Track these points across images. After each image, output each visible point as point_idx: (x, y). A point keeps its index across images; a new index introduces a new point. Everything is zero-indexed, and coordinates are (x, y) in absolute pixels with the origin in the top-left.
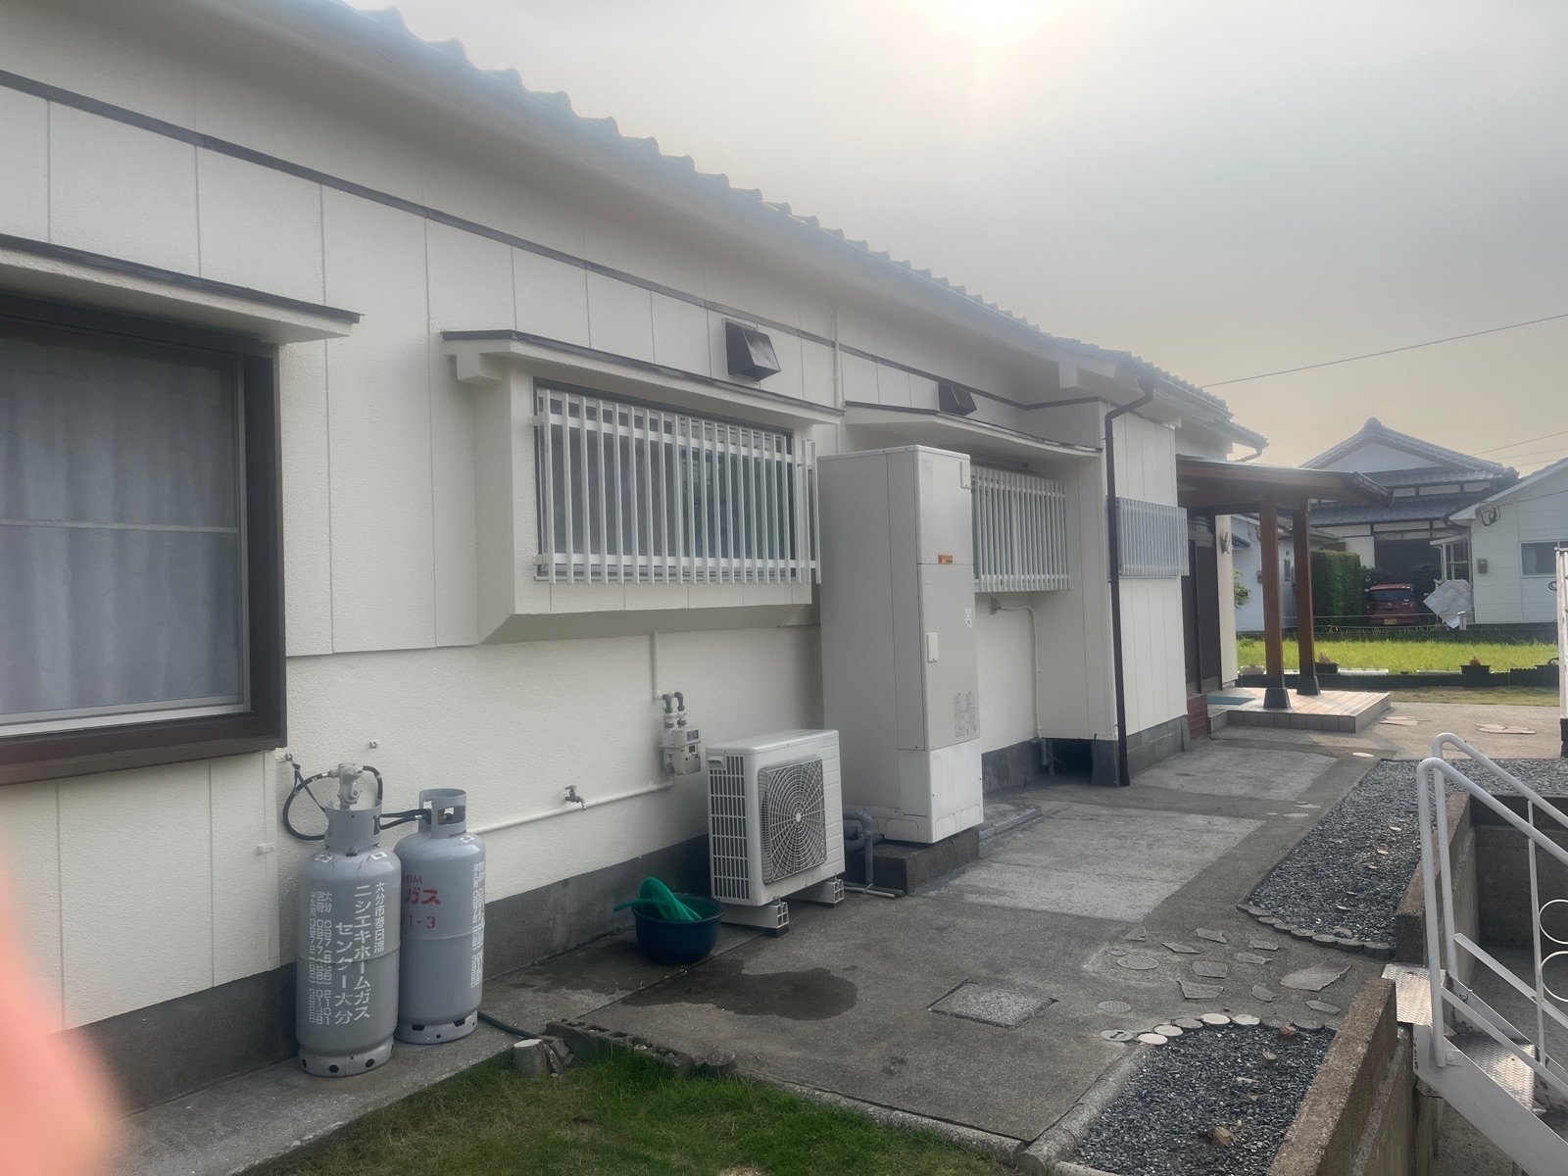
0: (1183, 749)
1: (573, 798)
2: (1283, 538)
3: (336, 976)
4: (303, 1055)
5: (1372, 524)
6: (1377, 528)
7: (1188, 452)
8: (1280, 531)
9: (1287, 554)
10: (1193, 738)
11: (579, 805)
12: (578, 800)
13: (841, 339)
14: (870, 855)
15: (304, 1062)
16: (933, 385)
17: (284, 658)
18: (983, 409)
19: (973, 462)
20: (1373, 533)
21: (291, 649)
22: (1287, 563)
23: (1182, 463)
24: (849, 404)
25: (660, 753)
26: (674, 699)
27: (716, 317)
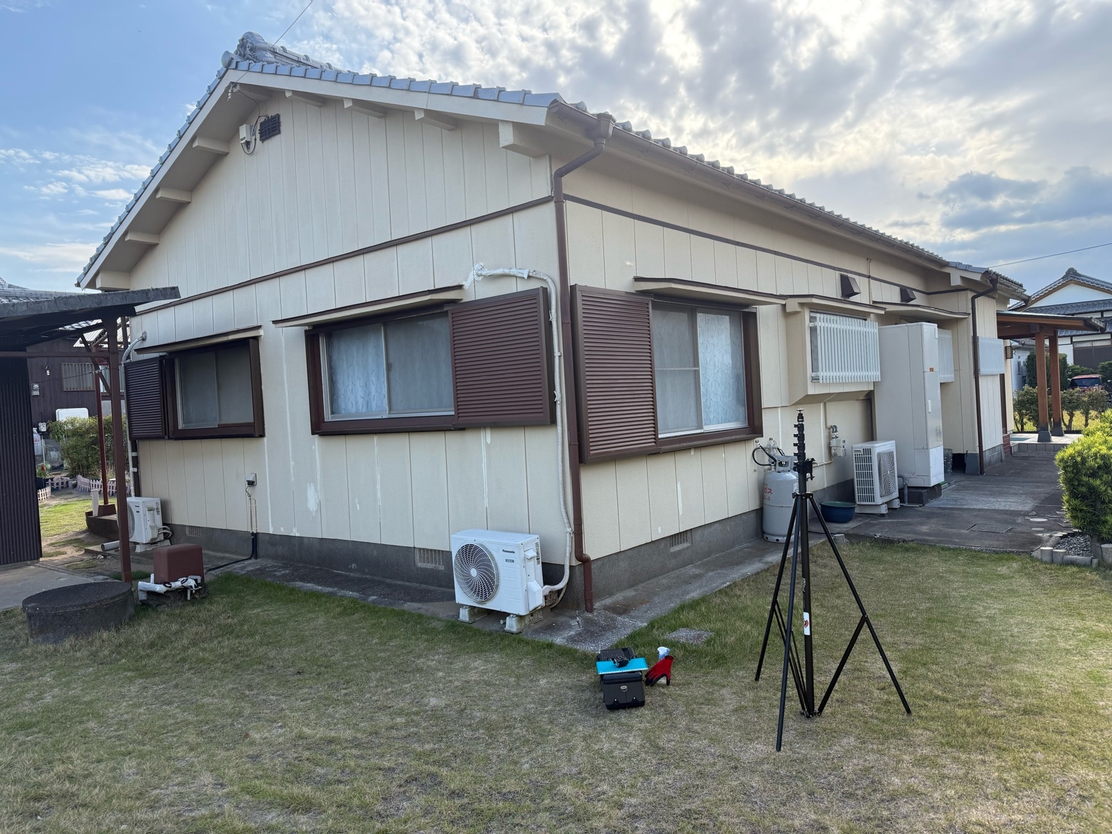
0: (1002, 461)
4: (766, 536)
5: (1071, 337)
6: (1075, 339)
7: (1000, 310)
9: (1020, 357)
10: (1005, 456)
13: (872, 275)
14: (906, 491)
15: (767, 538)
16: (898, 289)
17: (761, 409)
18: (919, 298)
19: (938, 327)
20: (1072, 343)
21: (764, 404)
23: (998, 315)
24: (874, 302)
25: (830, 448)
26: (834, 428)
27: (838, 273)
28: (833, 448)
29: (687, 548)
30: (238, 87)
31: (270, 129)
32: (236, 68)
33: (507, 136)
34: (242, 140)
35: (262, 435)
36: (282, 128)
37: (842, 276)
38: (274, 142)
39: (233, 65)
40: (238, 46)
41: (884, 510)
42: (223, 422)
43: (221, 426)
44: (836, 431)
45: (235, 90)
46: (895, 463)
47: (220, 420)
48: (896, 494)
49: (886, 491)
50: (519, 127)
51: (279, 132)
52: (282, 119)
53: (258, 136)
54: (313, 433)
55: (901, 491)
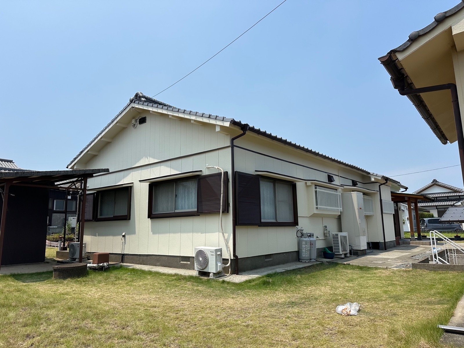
0: (395, 247)
1: (317, 238)
2: (413, 209)
3: (306, 251)
5: (436, 206)
7: (392, 191)
8: (412, 207)
9: (414, 213)
10: (397, 245)
11: (318, 239)
12: (318, 238)
13: (340, 175)
14: (352, 251)
16: (350, 181)
17: (298, 216)
18: (359, 185)
20: (437, 208)
22: (414, 215)
24: (341, 185)
25: (324, 234)
26: (326, 226)
27: (327, 174)
28: (325, 234)
29: (271, 260)
30: (134, 108)
31: (143, 121)
32: (134, 103)
33: (218, 129)
34: (133, 124)
35: (130, 219)
36: (147, 121)
37: (328, 175)
38: (144, 125)
39: (133, 102)
40: (135, 96)
41: (343, 256)
42: (115, 215)
43: (114, 217)
44: (326, 228)
45: (133, 109)
46: (348, 240)
47: (114, 214)
48: (348, 251)
49: (344, 249)
50: (221, 127)
51: (146, 122)
52: (147, 118)
53: (138, 123)
54: (148, 218)
55: (350, 251)
